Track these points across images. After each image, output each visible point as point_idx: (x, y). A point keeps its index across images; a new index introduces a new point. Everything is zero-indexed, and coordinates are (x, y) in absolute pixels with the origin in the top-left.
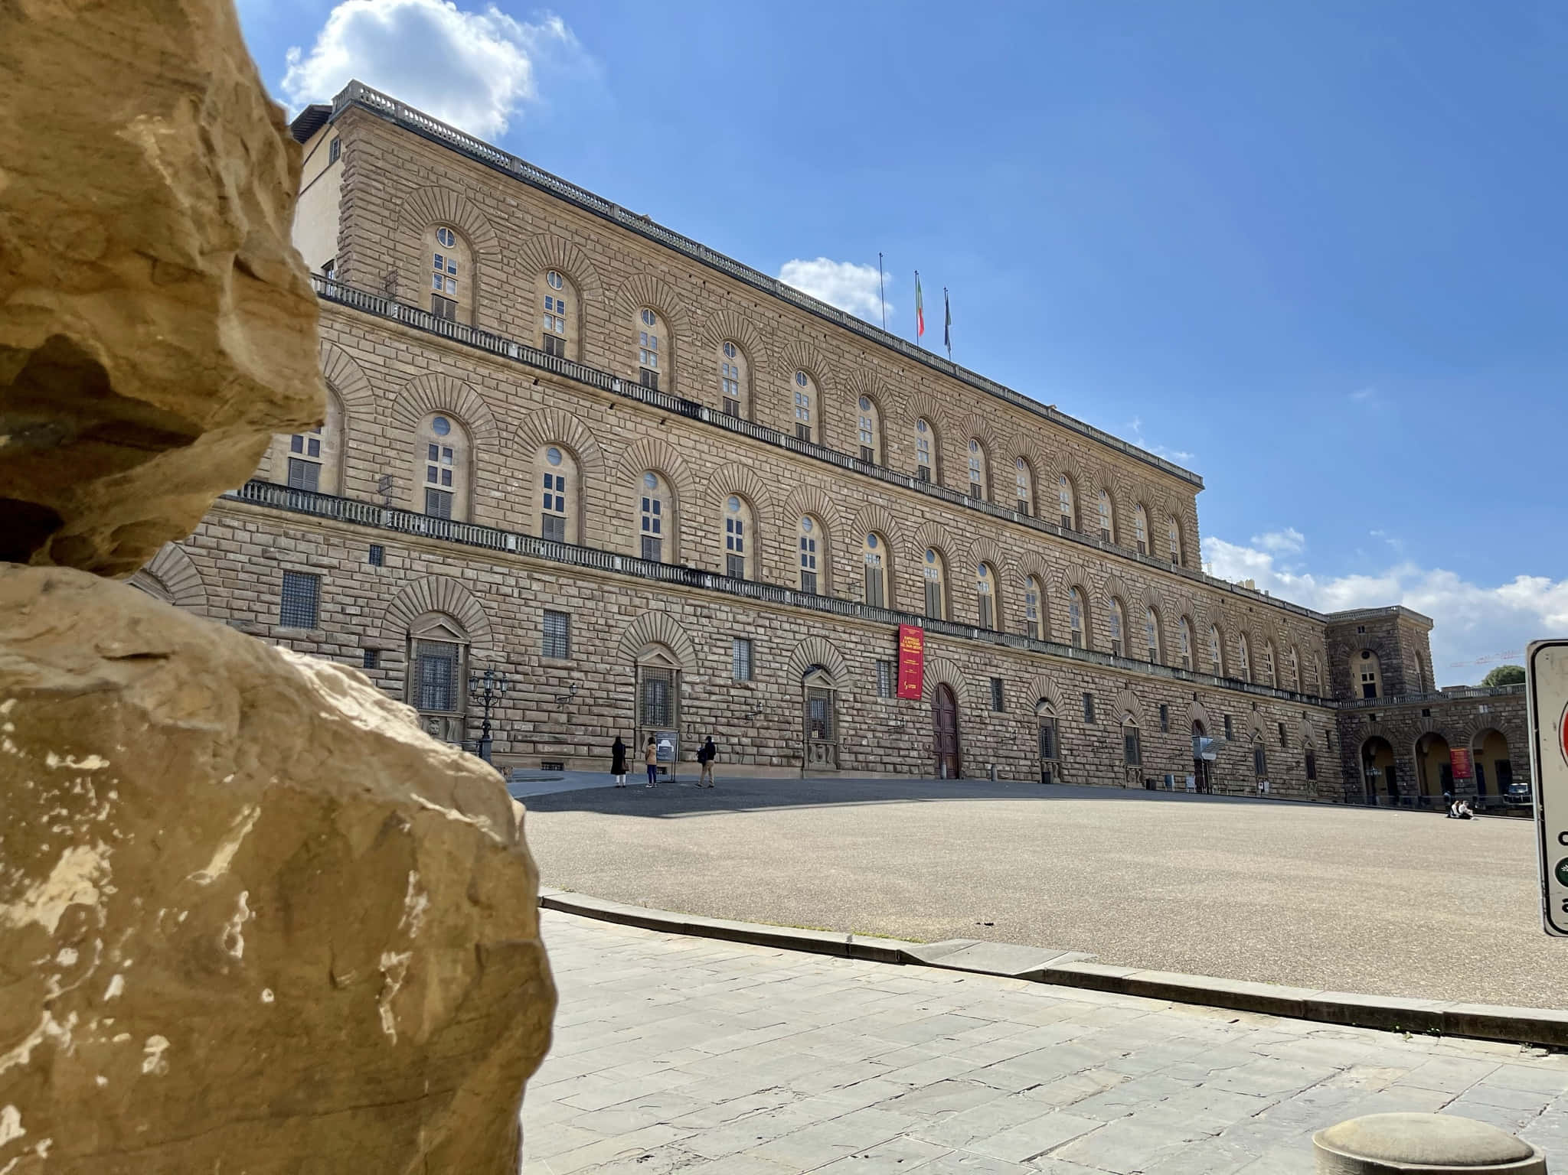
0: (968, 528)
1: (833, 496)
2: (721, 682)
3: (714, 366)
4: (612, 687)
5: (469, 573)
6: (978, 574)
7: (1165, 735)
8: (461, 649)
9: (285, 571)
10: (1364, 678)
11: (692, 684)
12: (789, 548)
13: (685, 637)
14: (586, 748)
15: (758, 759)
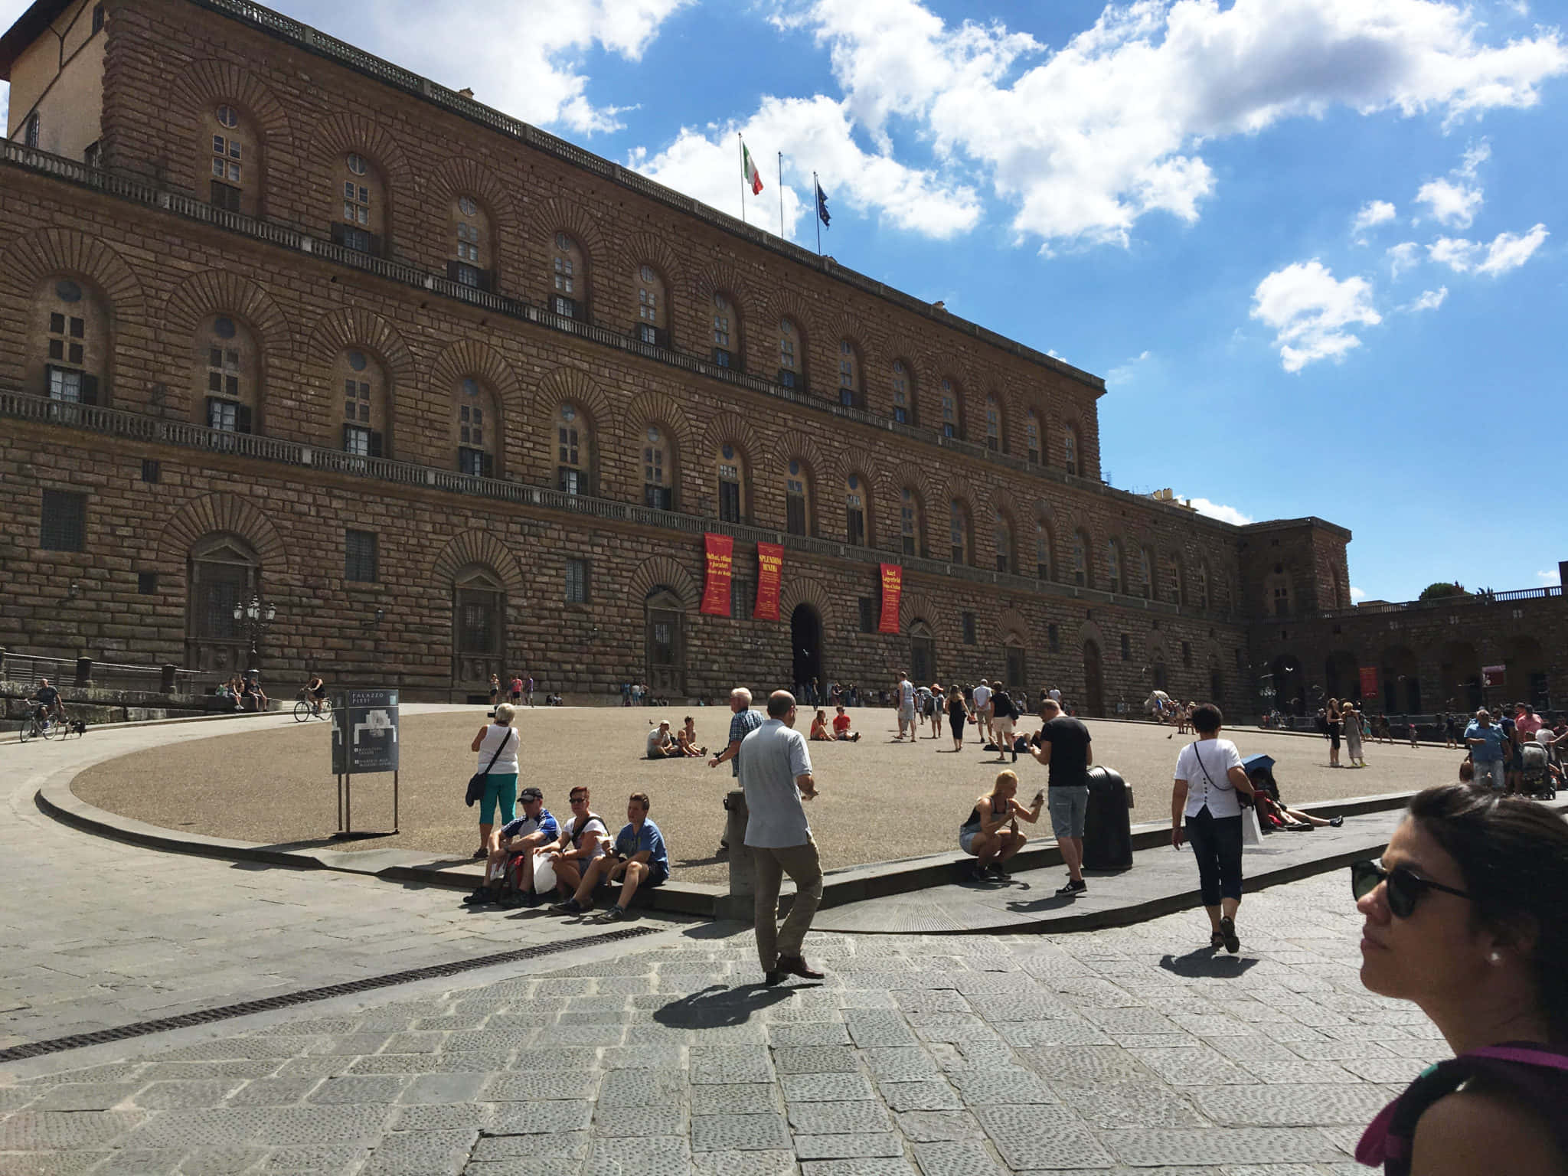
0: (837, 437)
1: (683, 403)
2: (552, 605)
3: (544, 260)
4: (426, 612)
5: (260, 490)
6: (847, 487)
7: (1054, 655)
8: (251, 573)
9: (45, 489)
10: (1277, 593)
11: (518, 608)
12: (630, 460)
13: (510, 557)
14: (396, 677)
15: (595, 686)
